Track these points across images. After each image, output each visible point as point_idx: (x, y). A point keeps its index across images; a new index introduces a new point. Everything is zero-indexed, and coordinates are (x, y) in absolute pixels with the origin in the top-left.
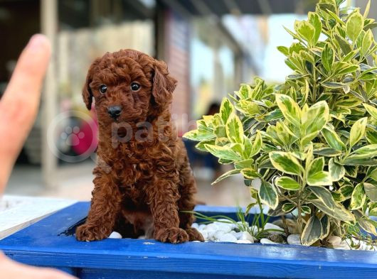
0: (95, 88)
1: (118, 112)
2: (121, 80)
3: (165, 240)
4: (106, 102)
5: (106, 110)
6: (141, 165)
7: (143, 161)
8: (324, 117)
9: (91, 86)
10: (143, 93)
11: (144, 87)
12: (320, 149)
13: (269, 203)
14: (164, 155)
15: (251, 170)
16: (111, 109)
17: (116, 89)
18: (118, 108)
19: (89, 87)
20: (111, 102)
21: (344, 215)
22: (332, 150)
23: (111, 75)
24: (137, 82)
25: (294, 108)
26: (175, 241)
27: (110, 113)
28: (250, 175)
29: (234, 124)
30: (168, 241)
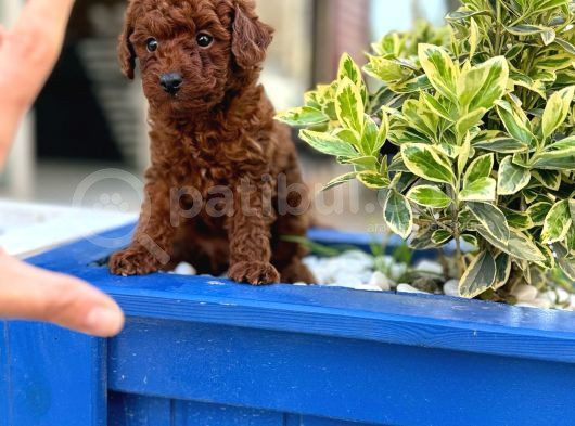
0: (138, 43)
1: (176, 83)
2: (179, 28)
3: (240, 280)
4: (157, 66)
5: (157, 79)
6: (213, 171)
7: (216, 165)
8: (499, 84)
9: (132, 39)
10: (218, 50)
11: (219, 40)
12: (492, 141)
13: (398, 227)
14: (249, 155)
15: (375, 173)
16: (164, 79)
17: (172, 43)
18: (176, 77)
19: (128, 41)
20: (165, 66)
21: (528, 252)
22: (513, 141)
23: (163, 20)
24: (205, 32)
25: (450, 69)
26: (256, 282)
27: (163, 84)
28: (372, 183)
29: (348, 97)
30: (245, 281)
